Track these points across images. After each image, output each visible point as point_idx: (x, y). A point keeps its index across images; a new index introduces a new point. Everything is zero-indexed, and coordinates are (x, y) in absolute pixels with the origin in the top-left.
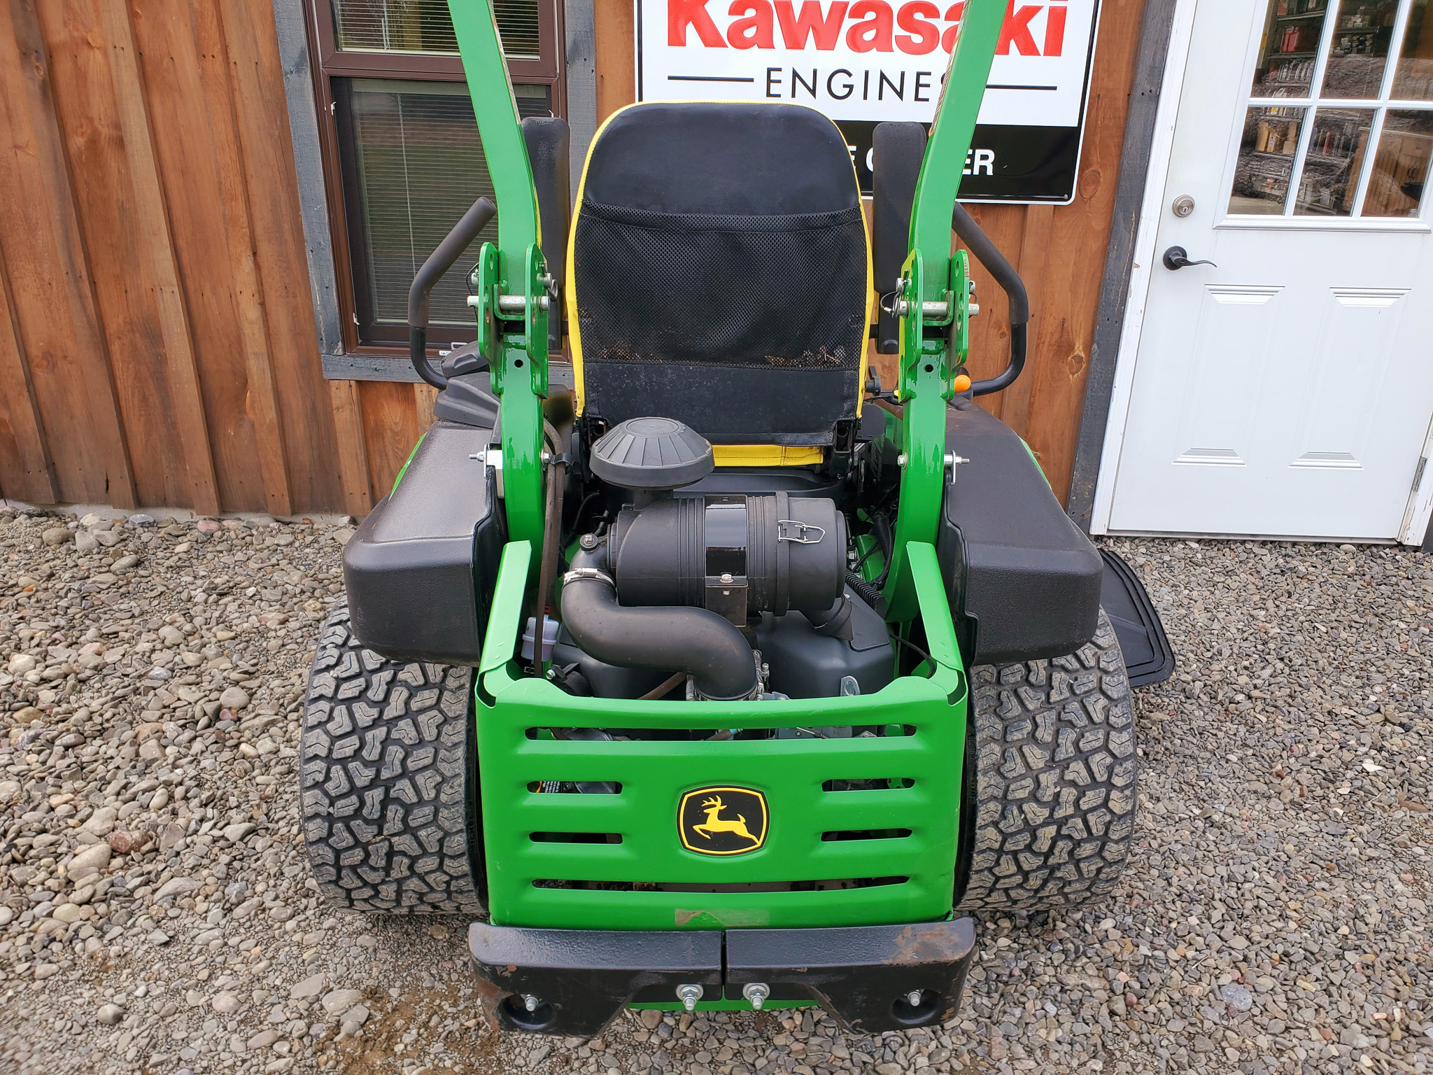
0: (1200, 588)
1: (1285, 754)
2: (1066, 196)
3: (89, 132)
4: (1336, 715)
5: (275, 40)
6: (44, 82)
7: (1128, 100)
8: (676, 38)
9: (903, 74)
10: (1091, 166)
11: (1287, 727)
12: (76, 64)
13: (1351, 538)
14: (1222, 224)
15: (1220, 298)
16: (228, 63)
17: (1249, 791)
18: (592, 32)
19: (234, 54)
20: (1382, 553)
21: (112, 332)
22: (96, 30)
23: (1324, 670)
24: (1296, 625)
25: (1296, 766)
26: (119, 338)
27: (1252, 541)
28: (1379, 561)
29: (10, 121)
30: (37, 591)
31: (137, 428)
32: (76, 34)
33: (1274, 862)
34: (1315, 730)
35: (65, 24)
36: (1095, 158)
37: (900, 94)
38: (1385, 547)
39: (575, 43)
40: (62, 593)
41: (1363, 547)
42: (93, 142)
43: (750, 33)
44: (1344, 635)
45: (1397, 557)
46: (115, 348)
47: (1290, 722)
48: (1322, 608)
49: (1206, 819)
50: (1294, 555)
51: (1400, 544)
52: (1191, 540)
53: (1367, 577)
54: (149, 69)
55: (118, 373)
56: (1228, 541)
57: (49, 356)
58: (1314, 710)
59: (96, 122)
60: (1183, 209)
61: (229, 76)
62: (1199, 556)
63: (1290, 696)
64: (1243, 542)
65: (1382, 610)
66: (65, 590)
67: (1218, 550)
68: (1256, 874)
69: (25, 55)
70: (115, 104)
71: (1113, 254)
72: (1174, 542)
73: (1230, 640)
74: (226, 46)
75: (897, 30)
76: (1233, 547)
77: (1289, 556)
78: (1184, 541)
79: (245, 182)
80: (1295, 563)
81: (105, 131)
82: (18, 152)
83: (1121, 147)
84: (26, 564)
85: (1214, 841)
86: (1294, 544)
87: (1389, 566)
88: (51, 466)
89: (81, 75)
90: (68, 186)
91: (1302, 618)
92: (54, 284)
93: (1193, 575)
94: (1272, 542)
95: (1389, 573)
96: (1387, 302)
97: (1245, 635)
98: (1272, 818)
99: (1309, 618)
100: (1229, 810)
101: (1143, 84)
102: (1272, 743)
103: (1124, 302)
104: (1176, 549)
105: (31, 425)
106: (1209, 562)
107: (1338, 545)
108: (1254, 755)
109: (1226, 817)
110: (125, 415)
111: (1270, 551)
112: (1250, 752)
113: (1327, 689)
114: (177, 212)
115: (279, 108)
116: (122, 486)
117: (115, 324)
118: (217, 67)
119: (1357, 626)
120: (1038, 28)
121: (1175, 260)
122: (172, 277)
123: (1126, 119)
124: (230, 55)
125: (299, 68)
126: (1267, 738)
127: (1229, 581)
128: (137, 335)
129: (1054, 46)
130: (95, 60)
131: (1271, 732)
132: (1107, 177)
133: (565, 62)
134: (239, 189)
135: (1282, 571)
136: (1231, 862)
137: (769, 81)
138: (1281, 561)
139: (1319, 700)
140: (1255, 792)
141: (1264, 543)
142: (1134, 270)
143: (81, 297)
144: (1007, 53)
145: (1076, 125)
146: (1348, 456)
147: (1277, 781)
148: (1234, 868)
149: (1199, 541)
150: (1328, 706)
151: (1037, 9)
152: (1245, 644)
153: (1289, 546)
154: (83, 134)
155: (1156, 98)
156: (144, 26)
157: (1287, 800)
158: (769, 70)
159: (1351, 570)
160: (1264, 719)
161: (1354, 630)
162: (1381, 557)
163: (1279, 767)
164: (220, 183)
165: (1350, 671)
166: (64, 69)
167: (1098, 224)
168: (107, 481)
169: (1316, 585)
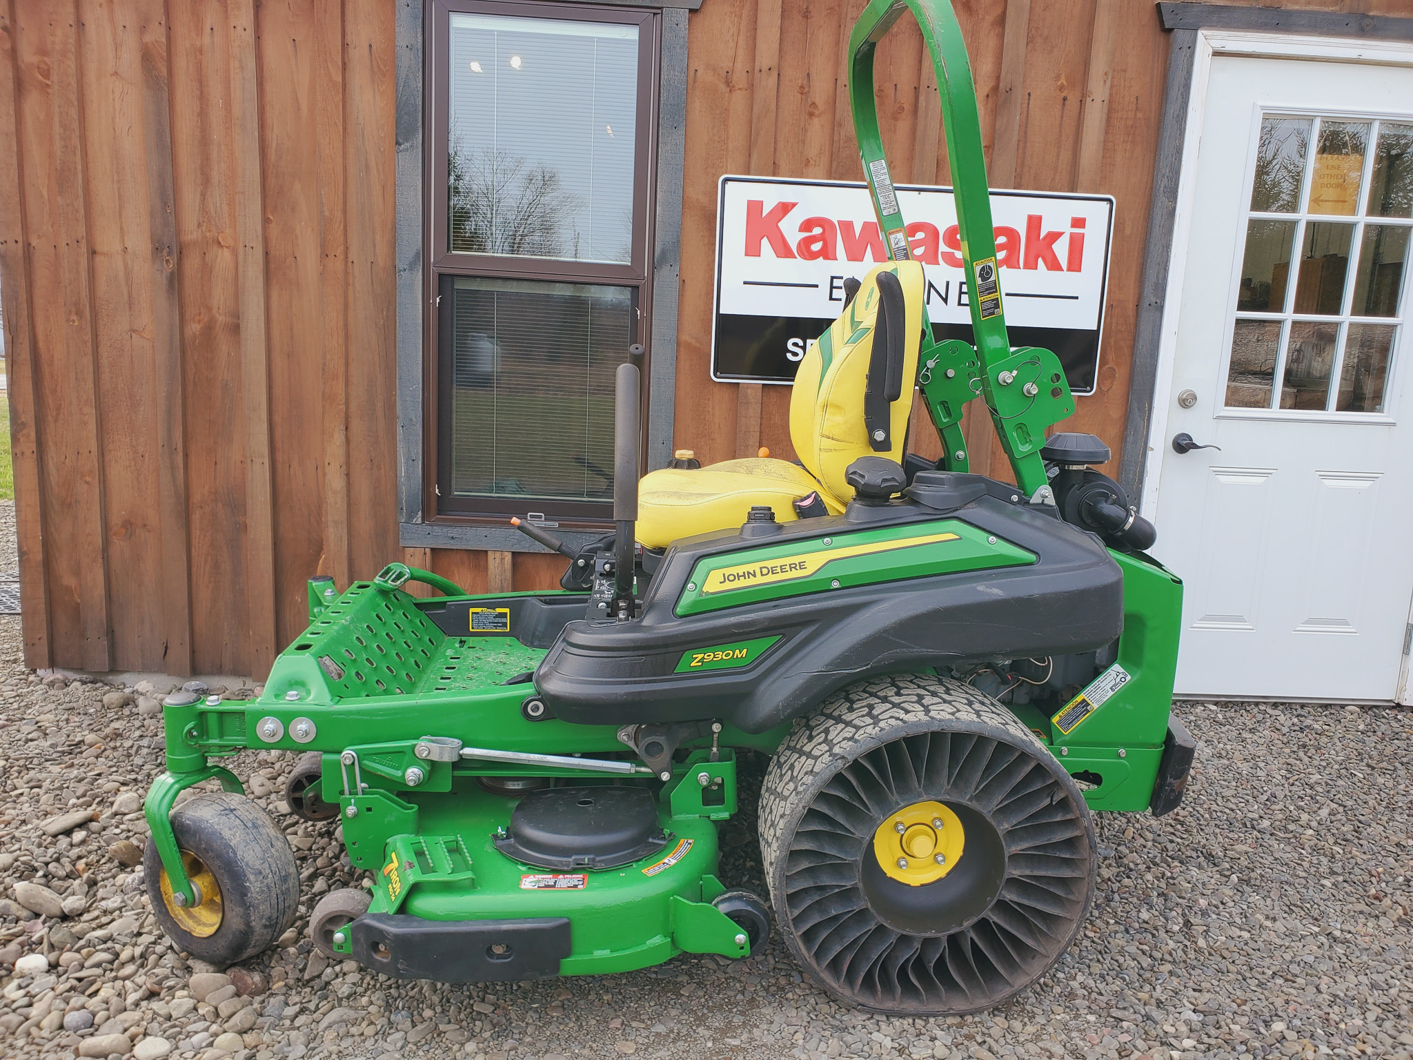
0: (1231, 743)
1: (1373, 879)
2: (1088, 388)
3: (206, 319)
4: (1404, 847)
5: (393, 244)
6: (172, 273)
7: (1137, 310)
8: (752, 250)
9: (948, 283)
10: (1107, 363)
11: (1365, 857)
12: (204, 259)
13: (1353, 700)
14: (1221, 414)
15: (1222, 478)
16: (347, 262)
17: (1355, 912)
18: (678, 244)
19: (353, 255)
20: (1384, 713)
21: (195, 501)
22: (227, 231)
23: (1375, 808)
24: (1333, 771)
25: (1389, 890)
26: (201, 507)
27: (1265, 703)
28: (1383, 720)
29: (130, 308)
30: (105, 750)
31: (204, 595)
32: (208, 234)
33: (1408, 971)
34: (1391, 860)
35: (199, 225)
36: (1111, 356)
37: (945, 300)
38: (1385, 708)
39: (663, 252)
40: (133, 751)
41: (1367, 708)
42: (209, 329)
43: (816, 247)
44: (1381, 780)
45: (1399, 717)
46: (196, 517)
47: (1365, 853)
48: (1351, 759)
49: (1328, 935)
50: (1306, 715)
51: (1398, 705)
52: (1209, 702)
53: (1379, 733)
54: (272, 266)
55: (195, 542)
56: (1242, 703)
57: (128, 524)
58: (1382, 842)
59: (215, 311)
60: (1186, 401)
61: (346, 273)
62: (1220, 716)
63: (1356, 832)
64: (1257, 704)
65: (1405, 760)
66: (135, 748)
67: (1235, 711)
68: (1396, 981)
69: (157, 249)
70: (237, 295)
71: (1130, 439)
72: (1194, 704)
73: (1278, 785)
74: (347, 248)
75: (943, 247)
76: (1248, 708)
77: (1302, 716)
78: (1202, 703)
79: (347, 364)
80: (1308, 722)
81: (221, 319)
82: (134, 335)
83: (1133, 347)
84: (90, 725)
85: (1344, 954)
86: (1303, 706)
87: (1394, 724)
88: (111, 633)
89: (207, 270)
90: (179, 366)
91: (1336, 766)
92: (147, 456)
93: (1222, 732)
94: (1282, 704)
95: (1397, 730)
96: (1367, 484)
97: (1291, 781)
98: (1388, 935)
99: (1342, 767)
100: (1344, 927)
101: (1149, 297)
102: (1357, 871)
103: (1141, 481)
104: (1198, 710)
105: (100, 590)
106: (1231, 722)
107: (1343, 707)
108: (1345, 881)
109: (1345, 933)
110: (194, 583)
111: (1283, 712)
112: (1341, 879)
113: (1386, 825)
114: (278, 391)
115: (388, 302)
116: (181, 654)
117: (199, 493)
118: (337, 265)
119: (1390, 772)
120: (1061, 249)
121: (1183, 445)
122: (265, 451)
123: (1136, 325)
124: (349, 255)
125: (412, 267)
126: (1350, 866)
127: (1255, 737)
128: (220, 504)
129: (1075, 264)
130: (223, 259)
131: (1353, 861)
132: (1121, 373)
133: (653, 267)
134: (342, 369)
135: (1301, 728)
136: (1368, 971)
137: (832, 287)
138: (1295, 720)
139: (1384, 834)
140: (1361, 912)
141: (1275, 705)
142: (1150, 453)
143: (173, 468)
144: (1036, 268)
145: (1096, 329)
146: (1344, 622)
147: (1377, 902)
148: (1375, 976)
149: (1216, 704)
150: (1394, 839)
151: (1060, 234)
152: (1294, 788)
153: (1298, 707)
154: (199, 321)
155: (1161, 308)
156: (274, 230)
157: (1394, 919)
158: (833, 278)
159: (1362, 727)
160: (1341, 852)
161: (1388, 776)
162: (1384, 717)
163: (1373, 891)
164: (324, 364)
165: (1400, 810)
166: (192, 264)
167: (1116, 413)
168: (166, 648)
169: (1336, 740)
